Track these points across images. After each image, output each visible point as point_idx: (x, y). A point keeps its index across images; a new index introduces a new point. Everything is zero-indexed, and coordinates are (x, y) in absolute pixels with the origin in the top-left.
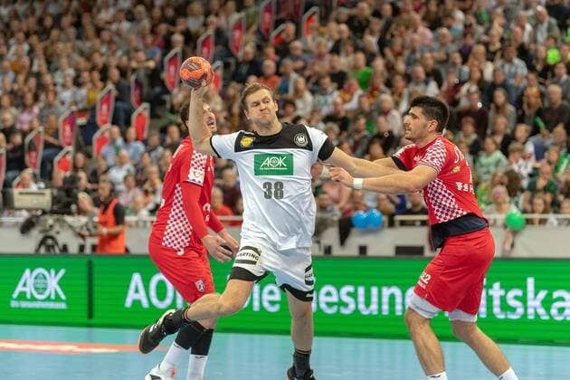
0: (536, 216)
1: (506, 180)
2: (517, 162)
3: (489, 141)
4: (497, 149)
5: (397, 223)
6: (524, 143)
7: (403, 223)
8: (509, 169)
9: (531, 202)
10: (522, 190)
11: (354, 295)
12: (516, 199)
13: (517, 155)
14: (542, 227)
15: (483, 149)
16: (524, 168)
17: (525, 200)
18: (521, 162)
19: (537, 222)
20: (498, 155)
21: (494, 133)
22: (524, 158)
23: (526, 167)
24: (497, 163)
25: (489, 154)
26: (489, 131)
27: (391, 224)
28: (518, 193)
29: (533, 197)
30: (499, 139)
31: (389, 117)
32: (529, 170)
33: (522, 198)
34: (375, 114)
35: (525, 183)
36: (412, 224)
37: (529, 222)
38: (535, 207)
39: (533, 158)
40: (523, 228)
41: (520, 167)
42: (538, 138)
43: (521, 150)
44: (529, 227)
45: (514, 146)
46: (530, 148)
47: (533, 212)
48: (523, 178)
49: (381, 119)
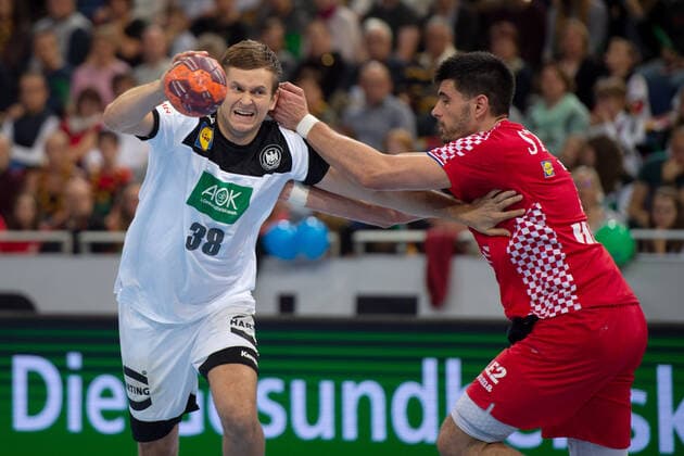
0: (660, 235)
1: (590, 156)
2: (612, 117)
3: (550, 74)
4: (568, 89)
5: (359, 249)
6: (627, 78)
7: (372, 248)
8: (595, 132)
9: (647, 204)
10: (627, 180)
11: (283, 399)
12: (612, 196)
13: (612, 103)
14: (673, 257)
15: (540, 92)
16: (628, 131)
17: (633, 200)
18: (621, 117)
19: (661, 247)
20: (572, 103)
21: (559, 57)
22: (628, 110)
23: (633, 130)
24: (570, 121)
25: (551, 102)
26: (548, 54)
27: (347, 248)
28: (618, 185)
29: (652, 193)
30: (571, 69)
31: (334, 25)
32: (640, 136)
33: (626, 195)
34: (303, 17)
35: (631, 164)
36: (390, 249)
37: (645, 246)
38: (657, 217)
39: (646, 110)
40: (633, 258)
41: (619, 130)
42: (656, 67)
43: (621, 94)
44: (645, 257)
45: (604, 84)
46: (639, 89)
47: (652, 225)
48: (627, 152)
49: (317, 28)
